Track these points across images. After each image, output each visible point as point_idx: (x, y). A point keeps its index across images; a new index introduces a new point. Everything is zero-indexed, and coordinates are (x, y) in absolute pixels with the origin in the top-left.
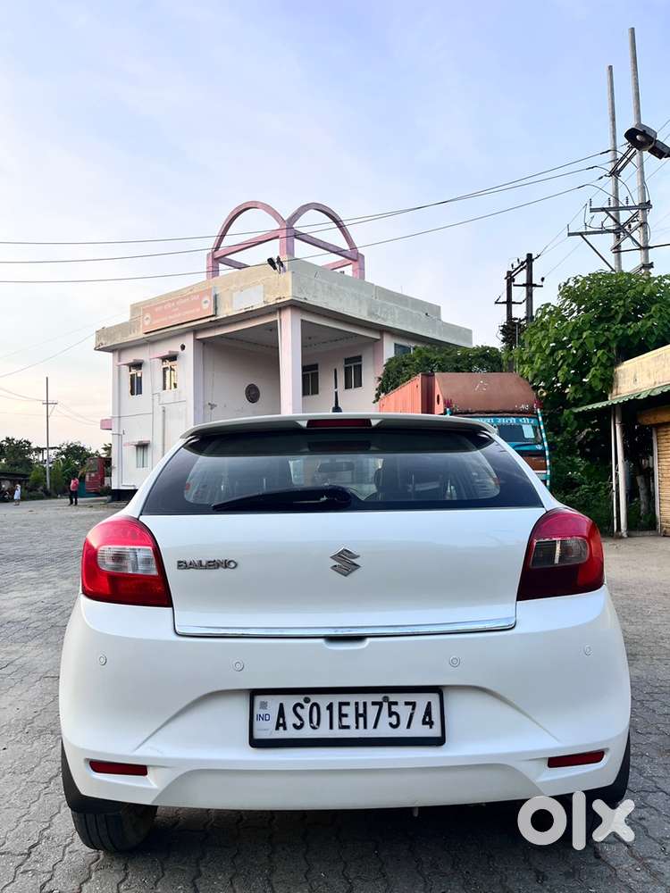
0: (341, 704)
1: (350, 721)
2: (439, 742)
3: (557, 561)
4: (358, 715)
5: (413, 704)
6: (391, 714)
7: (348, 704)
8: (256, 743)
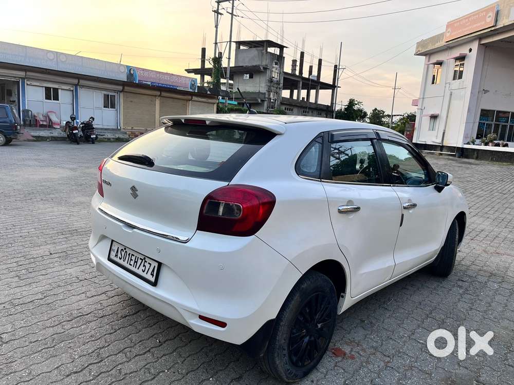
0: (132, 255)
1: (132, 263)
2: (154, 284)
3: (221, 214)
4: (135, 262)
5: (150, 264)
6: (144, 266)
7: (134, 255)
8: (110, 259)
